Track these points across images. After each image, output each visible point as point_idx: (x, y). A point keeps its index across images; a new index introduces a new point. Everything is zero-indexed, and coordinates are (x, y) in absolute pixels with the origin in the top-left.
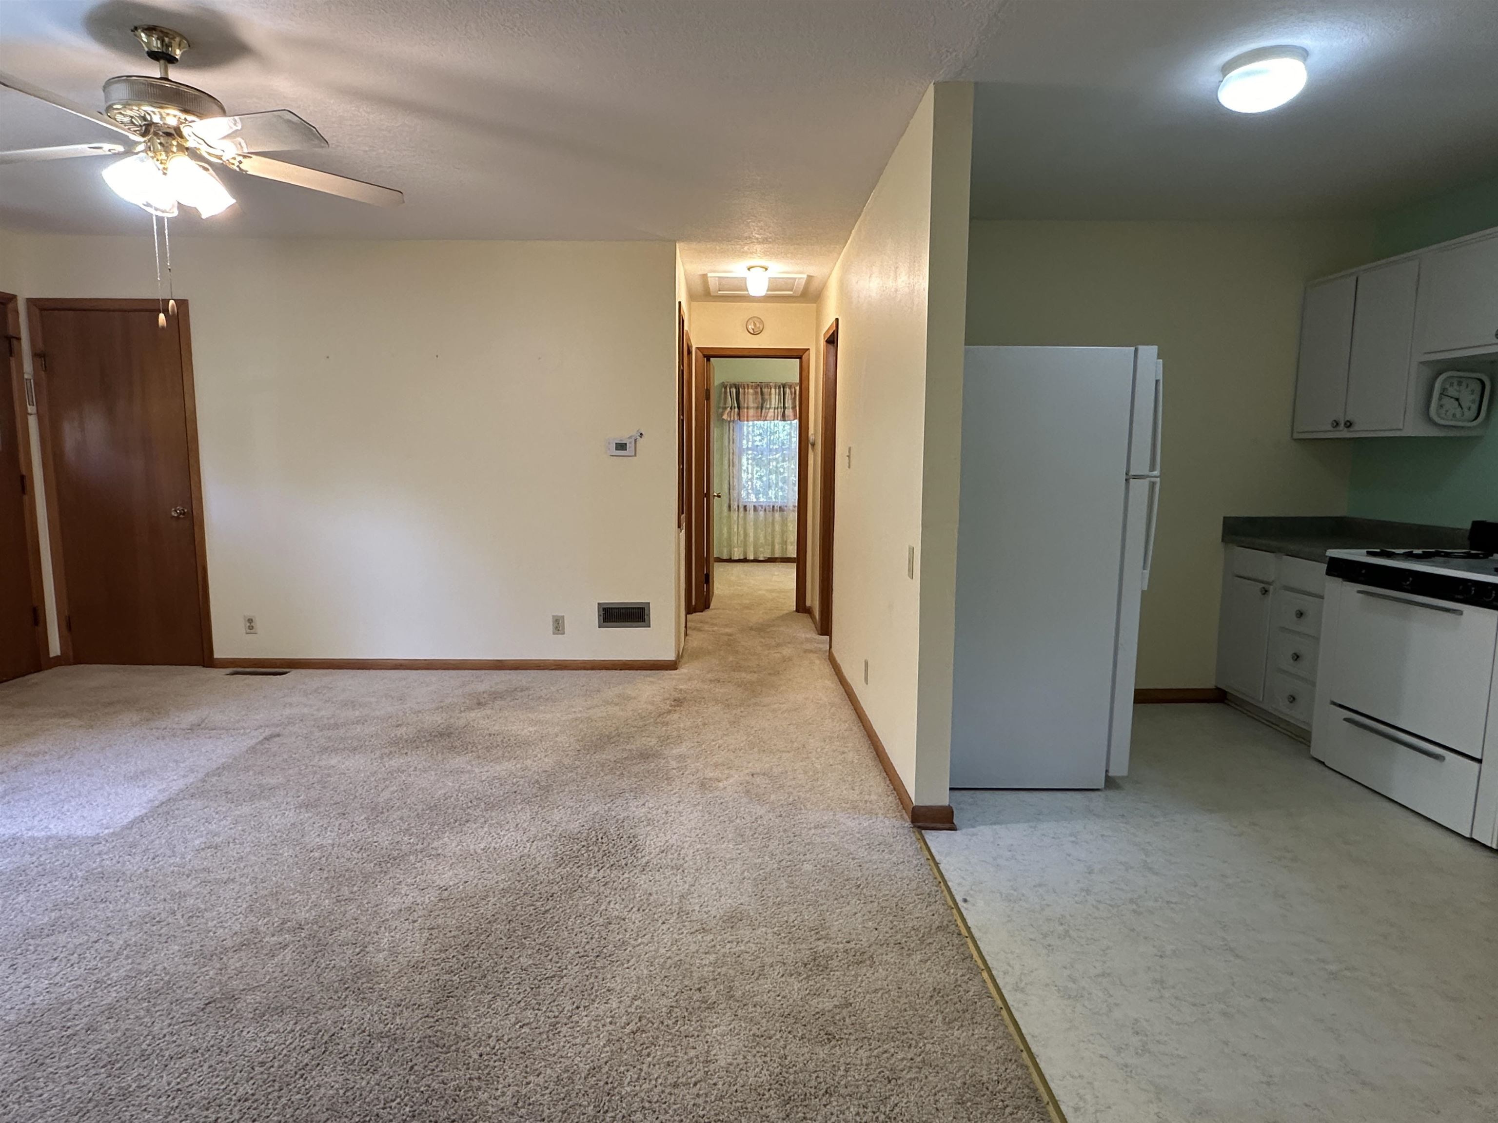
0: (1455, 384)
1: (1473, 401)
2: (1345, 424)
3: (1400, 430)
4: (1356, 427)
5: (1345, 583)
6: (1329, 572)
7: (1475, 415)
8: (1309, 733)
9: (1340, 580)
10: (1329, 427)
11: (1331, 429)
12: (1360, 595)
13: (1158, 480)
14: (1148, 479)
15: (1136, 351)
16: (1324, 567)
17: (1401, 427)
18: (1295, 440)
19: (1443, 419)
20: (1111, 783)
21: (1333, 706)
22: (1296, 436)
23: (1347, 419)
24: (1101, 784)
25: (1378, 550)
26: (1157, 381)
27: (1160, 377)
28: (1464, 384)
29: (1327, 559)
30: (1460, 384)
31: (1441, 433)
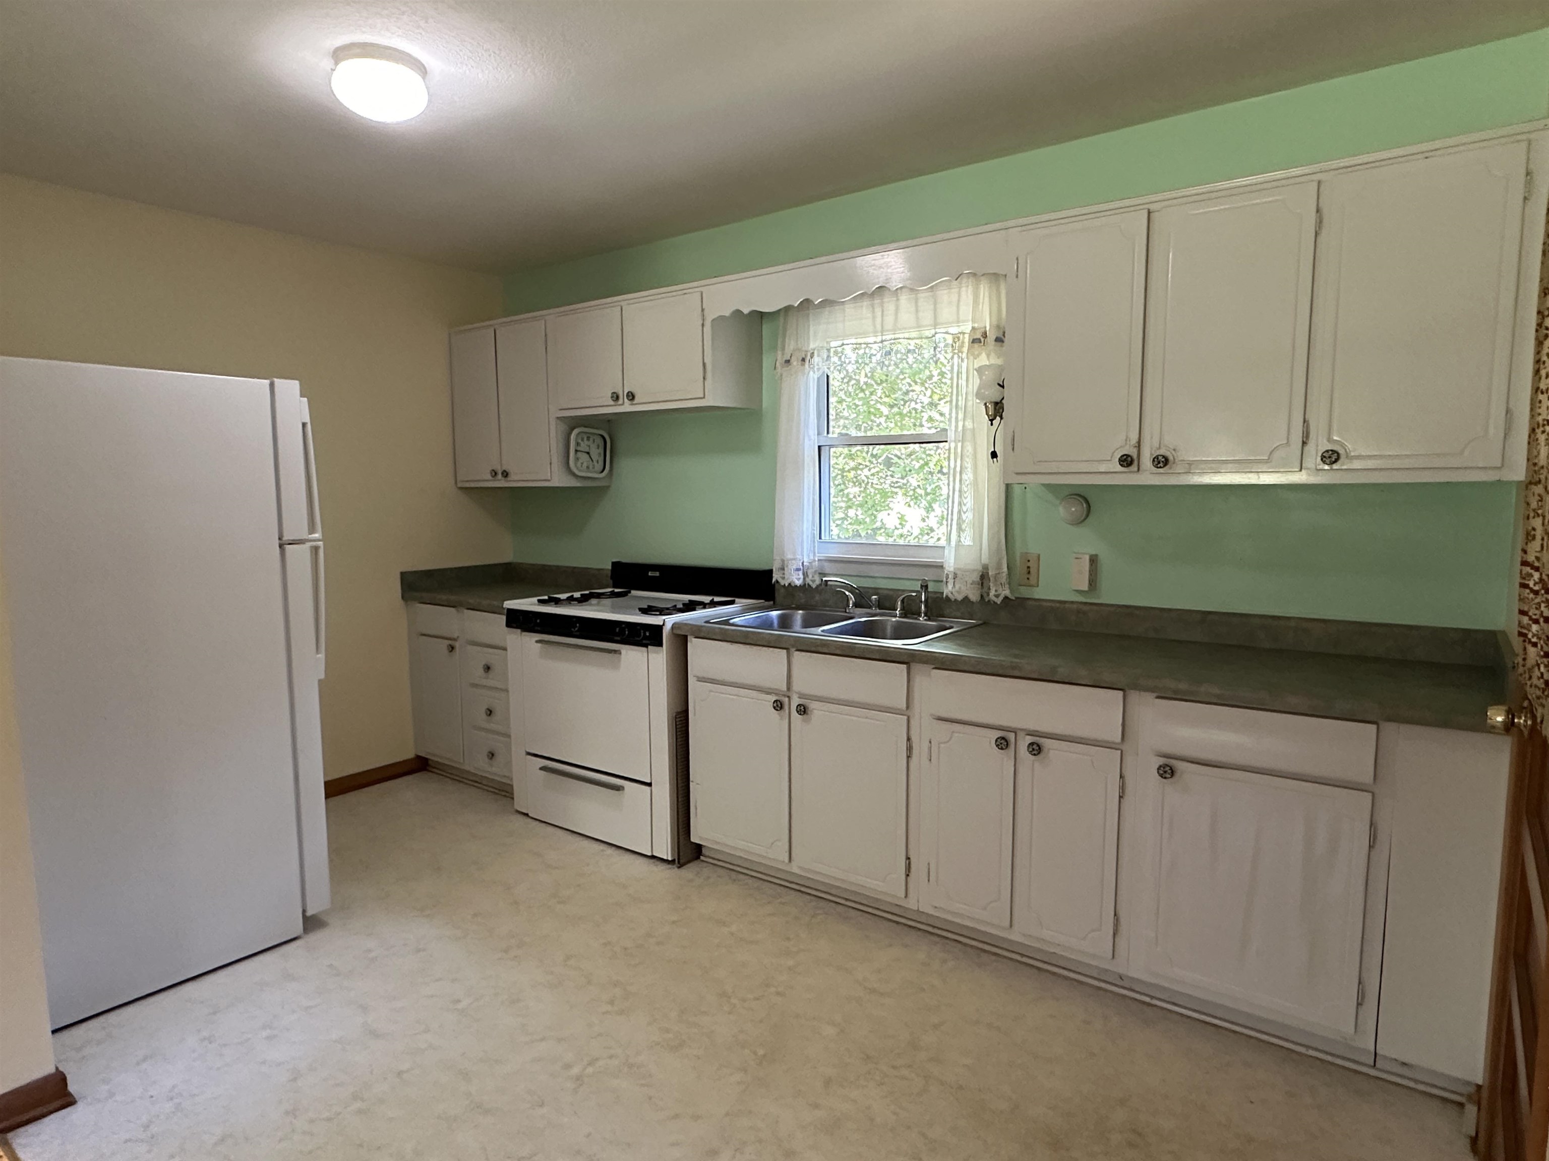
0: (585, 439)
1: (600, 454)
2: (502, 474)
3: (549, 480)
4: (512, 477)
5: (524, 633)
6: (509, 625)
7: (602, 468)
8: (512, 786)
9: (519, 631)
10: (489, 477)
11: (491, 478)
12: (539, 645)
13: (320, 543)
14: (308, 544)
15: (272, 385)
16: (504, 618)
17: (549, 478)
18: (461, 488)
19: (580, 471)
20: (311, 923)
21: (529, 757)
22: (459, 485)
23: (504, 468)
24: (299, 928)
25: (546, 597)
26: (304, 425)
27: (307, 419)
28: (591, 440)
29: (506, 611)
30: (588, 438)
31: (578, 484)
